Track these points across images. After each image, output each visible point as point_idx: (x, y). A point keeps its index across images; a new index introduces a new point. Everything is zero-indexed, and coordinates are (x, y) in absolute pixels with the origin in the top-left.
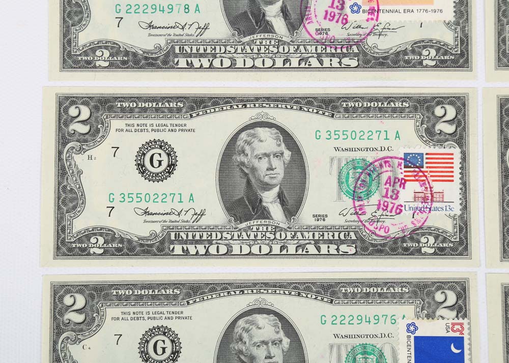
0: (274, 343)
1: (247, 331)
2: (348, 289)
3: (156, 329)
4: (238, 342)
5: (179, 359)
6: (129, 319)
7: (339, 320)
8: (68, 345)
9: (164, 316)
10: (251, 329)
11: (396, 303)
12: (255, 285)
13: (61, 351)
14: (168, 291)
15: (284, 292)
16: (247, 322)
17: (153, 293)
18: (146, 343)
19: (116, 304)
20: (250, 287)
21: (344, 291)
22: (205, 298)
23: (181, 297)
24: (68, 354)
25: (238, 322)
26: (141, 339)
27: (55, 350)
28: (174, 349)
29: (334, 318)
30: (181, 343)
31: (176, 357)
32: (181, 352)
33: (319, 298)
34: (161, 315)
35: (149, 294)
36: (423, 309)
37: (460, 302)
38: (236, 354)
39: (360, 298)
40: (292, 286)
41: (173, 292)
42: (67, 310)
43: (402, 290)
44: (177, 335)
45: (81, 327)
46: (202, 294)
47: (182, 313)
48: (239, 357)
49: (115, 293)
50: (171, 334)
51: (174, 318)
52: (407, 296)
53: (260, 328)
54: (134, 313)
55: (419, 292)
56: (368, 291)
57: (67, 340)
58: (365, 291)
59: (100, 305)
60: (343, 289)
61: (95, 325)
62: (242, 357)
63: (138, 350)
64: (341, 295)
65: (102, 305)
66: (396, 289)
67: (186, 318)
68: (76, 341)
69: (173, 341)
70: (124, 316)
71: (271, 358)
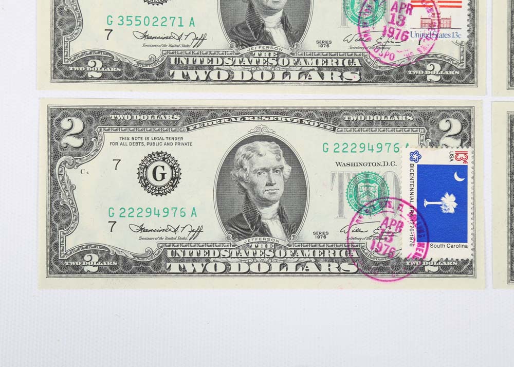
0: (275, 170)
1: (248, 158)
2: (351, 117)
3: (156, 155)
4: (238, 169)
5: (178, 185)
6: (128, 144)
7: (341, 147)
8: (66, 169)
9: (163, 142)
10: (252, 156)
11: (400, 131)
12: (256, 111)
13: (59, 175)
14: (167, 116)
15: (286, 119)
16: (248, 149)
17: (153, 119)
18: (145, 169)
19: (115, 129)
20: (251, 113)
21: (347, 119)
22: (206, 124)
23: (181, 123)
24: (66, 178)
25: (239, 149)
26: (140, 165)
27: (52, 174)
28: (174, 175)
29: (337, 146)
30: (180, 169)
31: (176, 183)
32: (180, 178)
33: (322, 126)
34: (160, 141)
35: (149, 119)
36: (427, 137)
37: (465, 131)
38: (237, 181)
39: (363, 126)
40: (295, 113)
41: (173, 117)
42: (64, 134)
43: (406, 118)
44: (177, 161)
45: (78, 152)
46: (202, 121)
47: (182, 139)
48: (239, 184)
49: (113, 118)
50: (171, 160)
51: (174, 144)
52: (411, 124)
53: (261, 155)
54: (133, 138)
55: (423, 120)
56: (371, 119)
57: (65, 164)
58: (368, 119)
59: (99, 130)
60: (347, 117)
61: (94, 149)
62: (243, 184)
63: (137, 176)
64: (344, 123)
65: (101, 130)
66: (400, 117)
67: (186, 144)
68: (74, 165)
69: (172, 167)
70: (123, 141)
71: (272, 185)
